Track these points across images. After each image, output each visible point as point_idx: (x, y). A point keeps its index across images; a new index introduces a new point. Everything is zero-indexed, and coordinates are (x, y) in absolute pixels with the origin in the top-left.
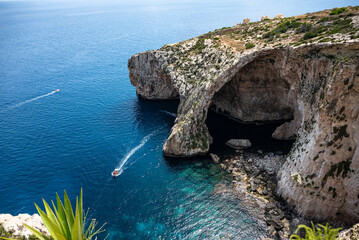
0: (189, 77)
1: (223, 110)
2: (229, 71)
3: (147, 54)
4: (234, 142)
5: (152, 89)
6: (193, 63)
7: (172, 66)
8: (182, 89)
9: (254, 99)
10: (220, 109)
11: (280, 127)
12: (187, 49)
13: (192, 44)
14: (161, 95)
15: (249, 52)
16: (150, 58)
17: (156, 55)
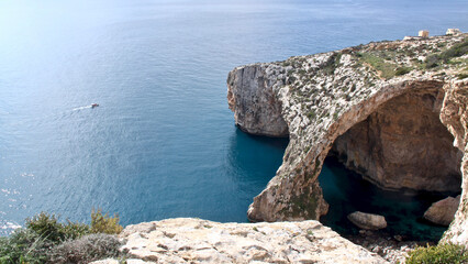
0: (309, 107)
1: (356, 164)
2: (362, 105)
3: (255, 67)
4: (359, 216)
5: (257, 120)
6: (319, 87)
7: (287, 88)
8: (295, 125)
9: (403, 152)
10: (352, 163)
11: (438, 204)
12: (314, 66)
13: (323, 59)
14: (269, 129)
15: (397, 81)
16: (259, 74)
17: (267, 70)
